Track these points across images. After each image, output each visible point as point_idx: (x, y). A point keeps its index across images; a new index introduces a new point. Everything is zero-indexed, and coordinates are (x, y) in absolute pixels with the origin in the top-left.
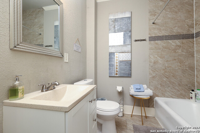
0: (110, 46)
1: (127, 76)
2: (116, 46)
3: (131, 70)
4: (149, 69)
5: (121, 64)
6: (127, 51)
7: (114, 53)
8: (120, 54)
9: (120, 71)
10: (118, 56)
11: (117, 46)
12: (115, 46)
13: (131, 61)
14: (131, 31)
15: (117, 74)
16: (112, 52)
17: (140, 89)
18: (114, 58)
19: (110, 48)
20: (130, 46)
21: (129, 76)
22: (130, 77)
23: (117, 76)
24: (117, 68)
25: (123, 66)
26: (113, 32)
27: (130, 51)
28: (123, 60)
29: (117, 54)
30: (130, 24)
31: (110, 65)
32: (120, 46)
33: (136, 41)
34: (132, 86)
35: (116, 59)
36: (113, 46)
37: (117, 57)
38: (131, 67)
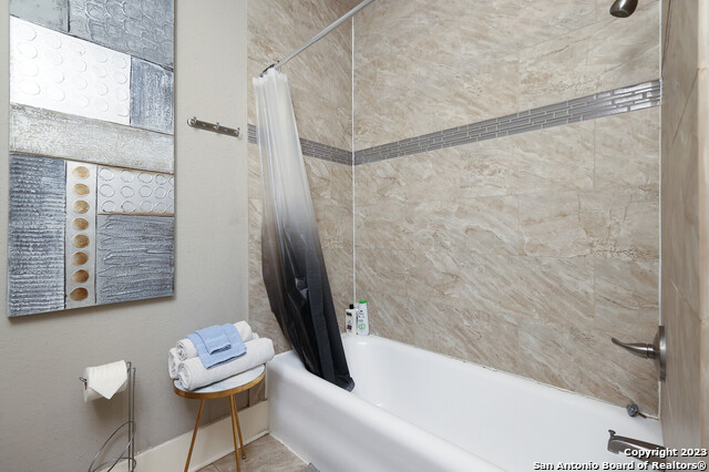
0: (22, 108)
1: (153, 294)
2: (73, 117)
3: (172, 264)
4: (251, 252)
5: (113, 230)
6: (150, 166)
7: (58, 161)
8: (105, 172)
9: (109, 273)
10: (90, 182)
11: (85, 121)
12: (64, 117)
13: (173, 216)
14: (171, 69)
15: (82, 293)
16: (44, 152)
17: (227, 348)
18: (61, 196)
19: (25, 122)
20: (171, 140)
21: (164, 292)
22: (170, 298)
23: (88, 302)
24: (83, 259)
25: (126, 244)
26: (50, 25)
27: (170, 169)
28: (130, 209)
29: (83, 173)
30: (170, 31)
31: (18, 239)
32: (104, 125)
33: (198, 125)
34: (187, 343)
35: (72, 198)
36: (49, 114)
37: (83, 189)
38: (172, 249)
